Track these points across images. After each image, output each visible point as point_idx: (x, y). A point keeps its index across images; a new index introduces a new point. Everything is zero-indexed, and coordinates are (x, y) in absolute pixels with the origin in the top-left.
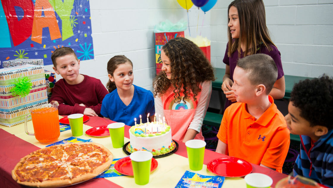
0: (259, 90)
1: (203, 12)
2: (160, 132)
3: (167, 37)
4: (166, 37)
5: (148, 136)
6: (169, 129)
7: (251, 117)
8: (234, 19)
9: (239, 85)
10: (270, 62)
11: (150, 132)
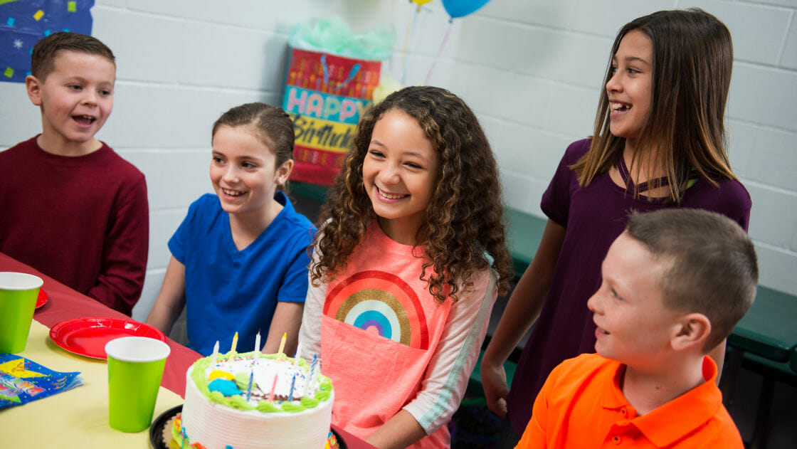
0: (686, 332)
1: (447, 17)
2: (299, 399)
3: (329, 69)
4: (324, 68)
5: (257, 408)
6: (329, 388)
7: (625, 406)
8: (630, 70)
9: (621, 299)
10: (742, 246)
11: (261, 394)
